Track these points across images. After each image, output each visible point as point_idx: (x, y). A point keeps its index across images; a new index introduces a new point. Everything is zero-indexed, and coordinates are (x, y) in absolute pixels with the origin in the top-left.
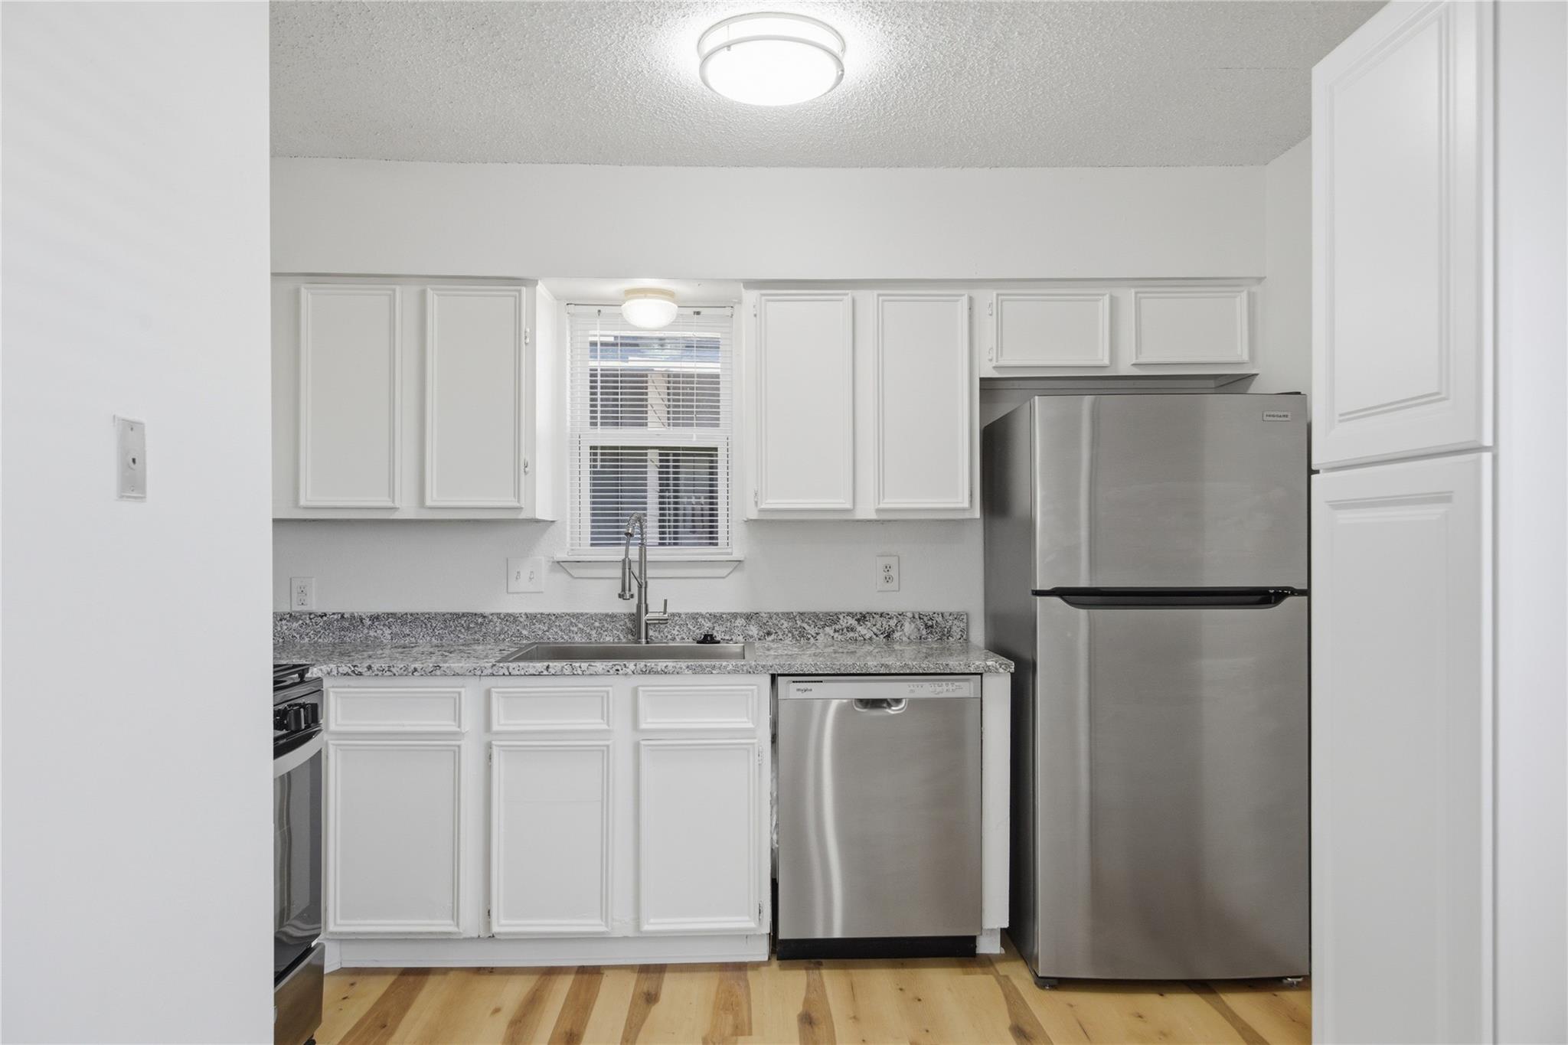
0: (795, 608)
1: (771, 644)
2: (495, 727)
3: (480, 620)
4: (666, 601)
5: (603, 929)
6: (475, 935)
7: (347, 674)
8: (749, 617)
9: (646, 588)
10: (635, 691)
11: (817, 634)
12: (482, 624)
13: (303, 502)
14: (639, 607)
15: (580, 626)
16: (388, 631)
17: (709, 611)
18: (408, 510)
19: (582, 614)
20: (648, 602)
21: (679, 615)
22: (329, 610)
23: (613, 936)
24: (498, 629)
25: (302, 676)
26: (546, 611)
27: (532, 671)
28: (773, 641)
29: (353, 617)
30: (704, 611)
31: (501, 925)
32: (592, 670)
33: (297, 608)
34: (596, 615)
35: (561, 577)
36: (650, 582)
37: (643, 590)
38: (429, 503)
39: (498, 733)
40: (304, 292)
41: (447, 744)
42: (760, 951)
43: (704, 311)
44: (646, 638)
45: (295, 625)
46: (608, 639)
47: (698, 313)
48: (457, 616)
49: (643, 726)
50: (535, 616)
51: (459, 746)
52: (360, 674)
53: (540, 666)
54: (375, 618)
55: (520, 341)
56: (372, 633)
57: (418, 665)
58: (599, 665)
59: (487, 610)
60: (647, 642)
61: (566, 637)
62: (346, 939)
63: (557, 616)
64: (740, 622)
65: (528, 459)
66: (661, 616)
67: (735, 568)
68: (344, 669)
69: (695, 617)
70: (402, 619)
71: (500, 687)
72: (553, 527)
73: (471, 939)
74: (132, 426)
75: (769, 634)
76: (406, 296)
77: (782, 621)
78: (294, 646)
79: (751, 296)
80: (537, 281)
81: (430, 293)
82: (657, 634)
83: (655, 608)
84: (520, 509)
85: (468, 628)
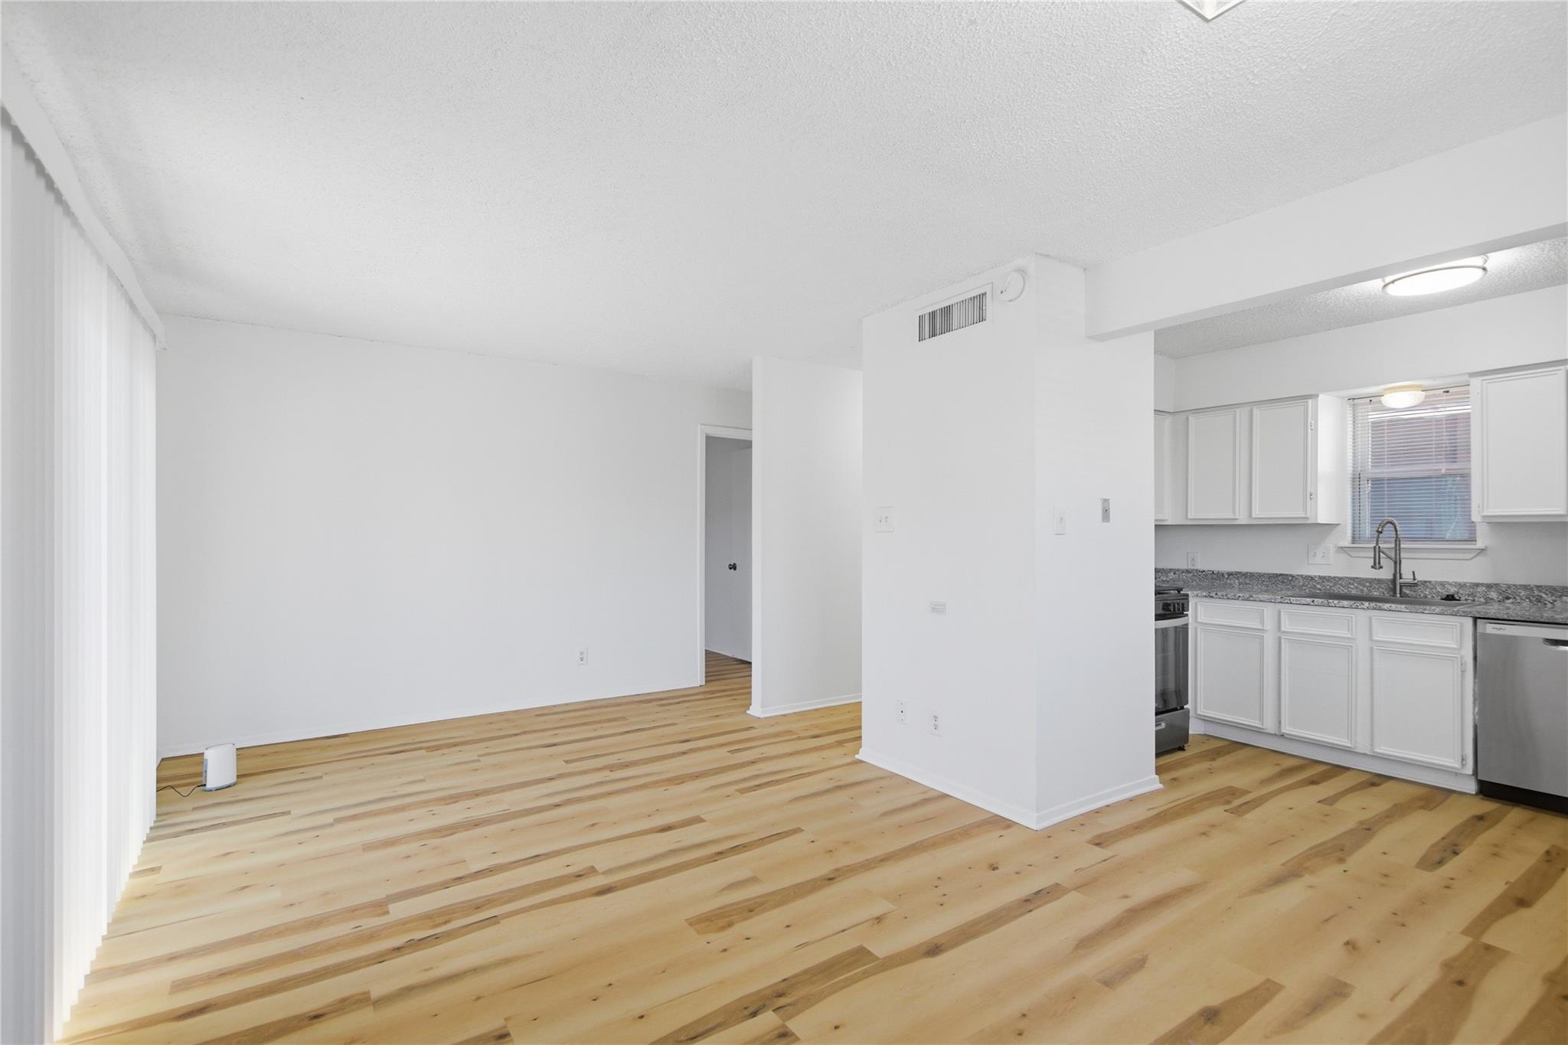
0: (1533, 582)
1: (1510, 606)
2: (1283, 629)
3: (1290, 578)
4: (1414, 573)
5: (1350, 745)
6: (1273, 732)
7: (1206, 596)
8: (1489, 586)
9: (1400, 564)
10: (1370, 619)
11: (1555, 601)
12: (1291, 580)
13: (1189, 517)
14: (1395, 575)
15: (1356, 584)
16: (1237, 581)
17: (1456, 581)
18: (1243, 519)
19: (1357, 578)
20: (1402, 572)
21: (1430, 582)
22: (1206, 569)
23: (1356, 751)
24: (1301, 584)
25: (1179, 592)
26: (1333, 575)
27: (1305, 603)
28: (1512, 603)
29: (1218, 573)
30: (1450, 580)
31: (1287, 729)
32: (1341, 604)
33: (1190, 567)
34: (1367, 579)
35: (1343, 556)
36: (1403, 560)
37: (1398, 565)
38: (1254, 516)
39: (1284, 632)
40: (1190, 418)
41: (1258, 634)
42: (1471, 787)
43: (1451, 390)
44: (1400, 594)
45: (1189, 575)
46: (1375, 593)
47: (1448, 392)
48: (1277, 575)
49: (1375, 638)
50: (1324, 578)
51: (1263, 636)
52: (1212, 597)
53: (1309, 600)
54: (1230, 574)
55: (1307, 430)
56: (1228, 581)
57: (1241, 595)
58: (1345, 603)
59: (1294, 573)
60: (1401, 597)
61: (1345, 591)
62: (1206, 720)
63: (1340, 579)
64: (1481, 589)
65: (1312, 491)
66: (1411, 581)
67: (1477, 555)
68: (1204, 594)
69: (1442, 584)
70: (1245, 575)
71: (1285, 609)
72: (1339, 528)
73: (1271, 734)
74: (1106, 501)
75: (1508, 598)
76: (1242, 414)
77: (1520, 591)
78: (1189, 585)
79: (1476, 382)
80: (1318, 395)
81: (1255, 410)
82: (1413, 593)
83: (1407, 576)
84: (1308, 518)
85: (1283, 582)
